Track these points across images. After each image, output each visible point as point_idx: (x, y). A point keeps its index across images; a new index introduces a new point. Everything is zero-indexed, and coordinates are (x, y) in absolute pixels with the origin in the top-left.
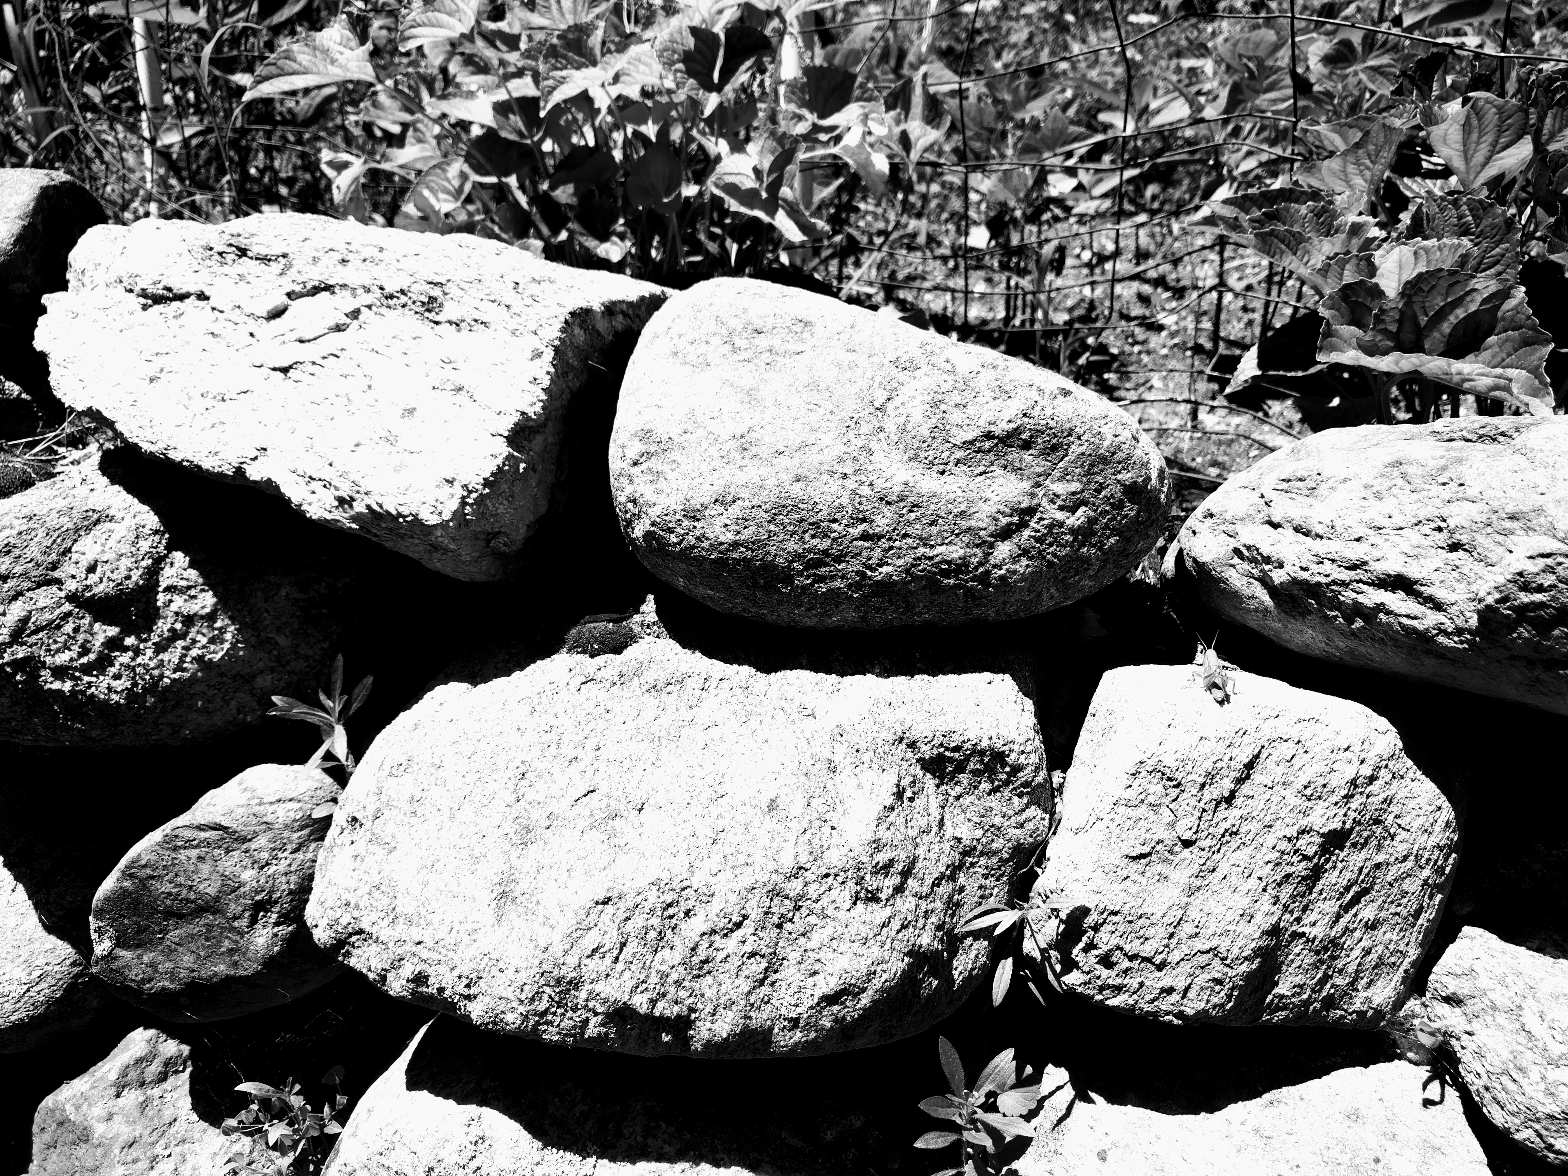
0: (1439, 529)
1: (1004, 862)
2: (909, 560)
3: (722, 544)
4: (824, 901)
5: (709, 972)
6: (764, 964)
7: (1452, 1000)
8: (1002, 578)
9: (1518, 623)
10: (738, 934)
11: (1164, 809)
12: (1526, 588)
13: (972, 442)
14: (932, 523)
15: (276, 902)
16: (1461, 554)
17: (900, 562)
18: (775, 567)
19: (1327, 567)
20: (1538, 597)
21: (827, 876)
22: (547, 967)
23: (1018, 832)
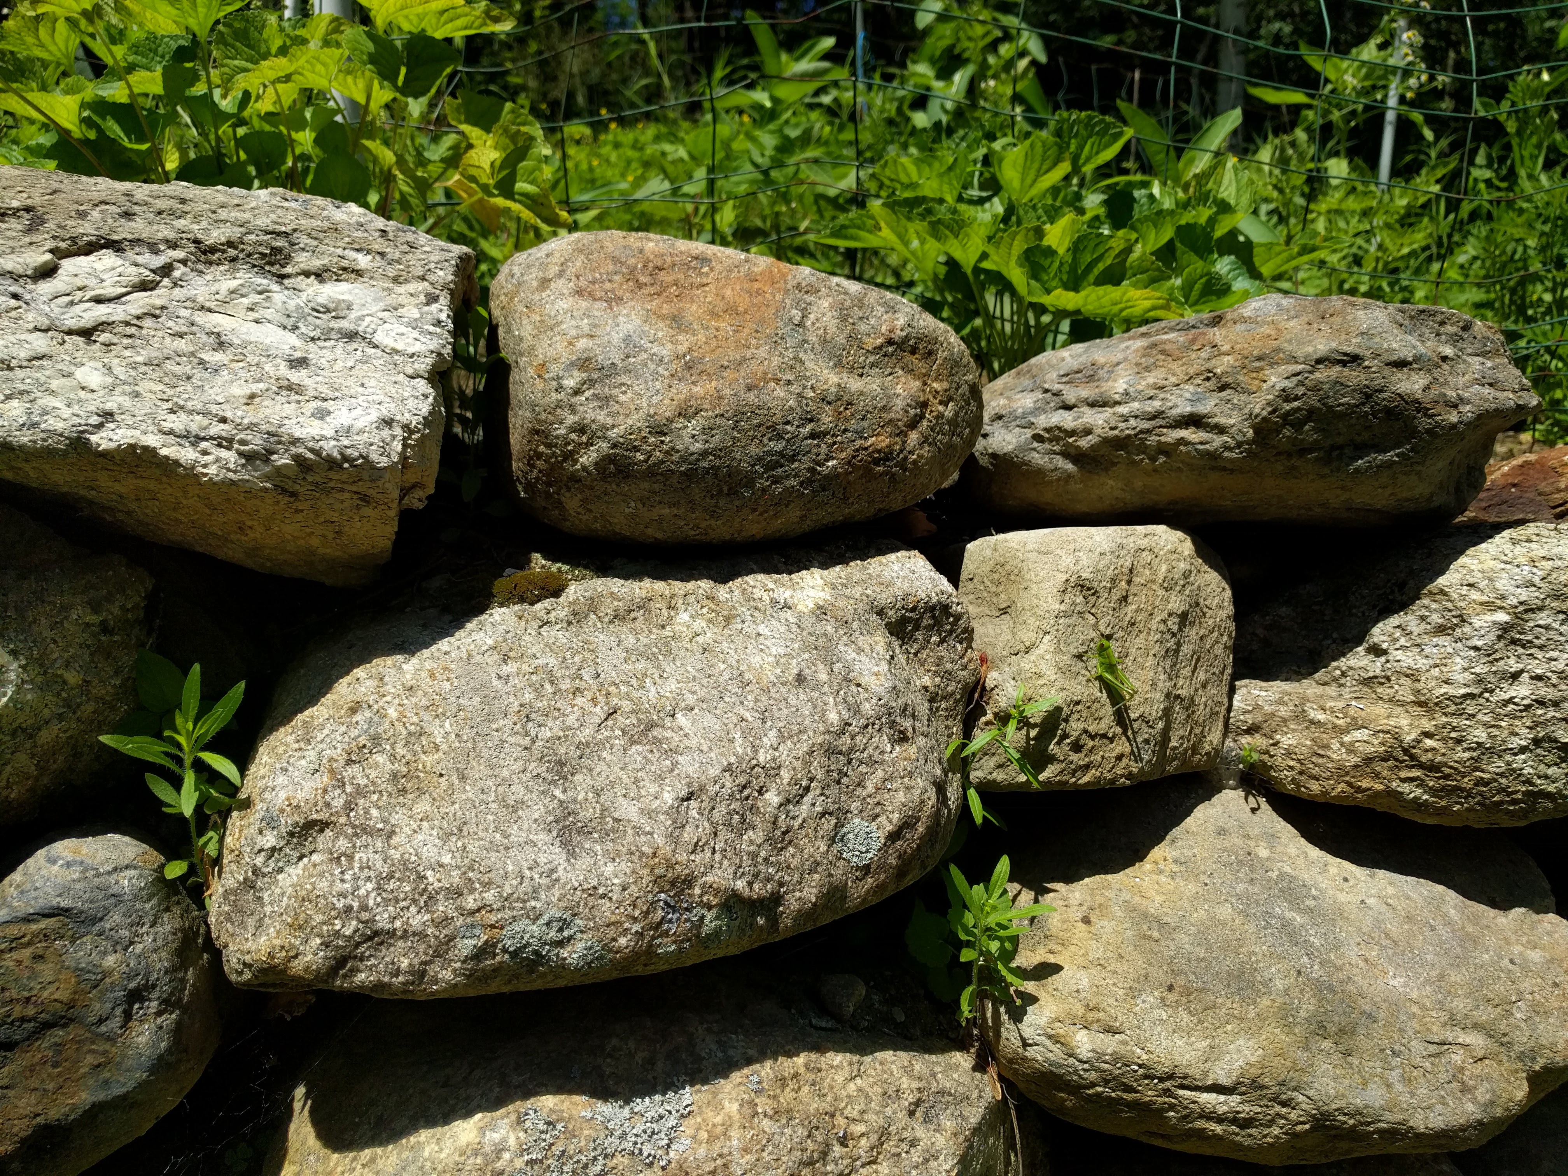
0: (1208, 379)
1: (957, 701)
2: (849, 452)
3: (693, 454)
4: (870, 750)
5: (790, 842)
6: (834, 821)
7: (1252, 730)
8: (915, 462)
9: (1283, 426)
10: (808, 799)
11: (1087, 615)
12: (1287, 400)
13: (880, 348)
14: (863, 418)
15: (154, 986)
16: (1228, 391)
17: (843, 455)
18: (739, 472)
19: (1132, 422)
20: (1296, 404)
21: (867, 726)
22: (659, 871)
23: (965, 673)
